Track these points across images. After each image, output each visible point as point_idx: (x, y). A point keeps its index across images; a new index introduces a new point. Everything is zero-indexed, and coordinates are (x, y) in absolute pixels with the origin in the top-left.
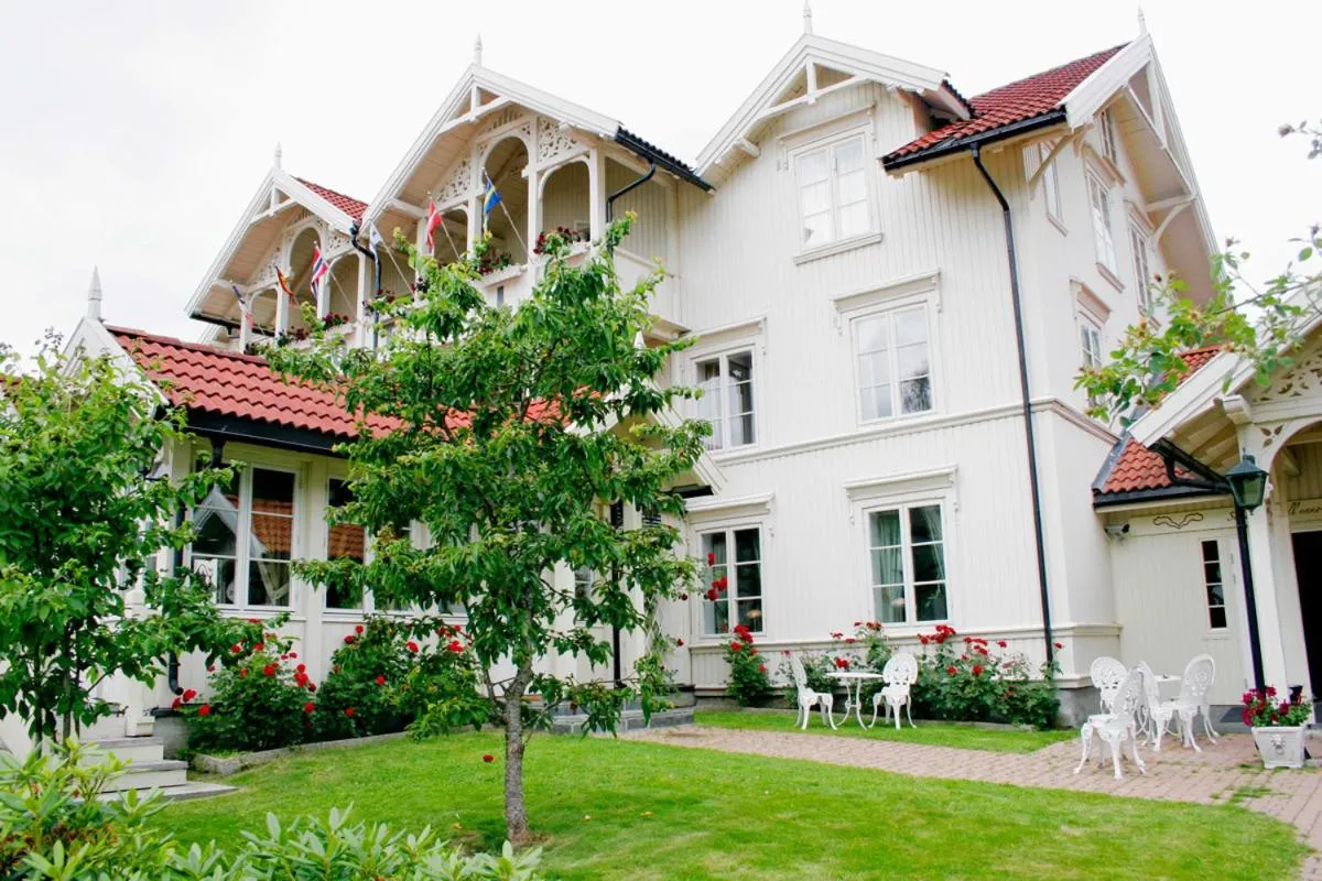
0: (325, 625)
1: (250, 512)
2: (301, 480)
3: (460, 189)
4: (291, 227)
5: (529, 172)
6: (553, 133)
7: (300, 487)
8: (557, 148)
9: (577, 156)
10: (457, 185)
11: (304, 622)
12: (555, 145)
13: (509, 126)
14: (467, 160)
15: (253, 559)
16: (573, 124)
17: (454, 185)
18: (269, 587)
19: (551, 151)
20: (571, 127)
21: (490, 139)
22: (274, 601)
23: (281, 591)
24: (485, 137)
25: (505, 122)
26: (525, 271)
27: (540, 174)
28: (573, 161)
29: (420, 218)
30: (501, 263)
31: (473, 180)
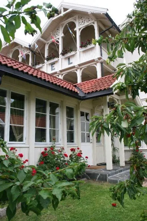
0: (36, 148)
1: (10, 107)
2: (27, 97)
3: (57, 36)
4: (12, 50)
5: (77, 29)
6: (83, 19)
7: (27, 99)
8: (84, 23)
9: (90, 24)
10: (56, 35)
11: (29, 147)
12: (84, 22)
13: (70, 19)
14: (58, 29)
15: (11, 125)
16: (92, 12)
17: (55, 35)
18: (15, 135)
19: (83, 23)
20: (92, 13)
21: (65, 23)
22: (18, 140)
23: (20, 136)
24: (64, 22)
25: (69, 18)
26: (77, 53)
27: (80, 29)
28: (89, 25)
29: (46, 43)
30: (70, 51)
31: (60, 33)
